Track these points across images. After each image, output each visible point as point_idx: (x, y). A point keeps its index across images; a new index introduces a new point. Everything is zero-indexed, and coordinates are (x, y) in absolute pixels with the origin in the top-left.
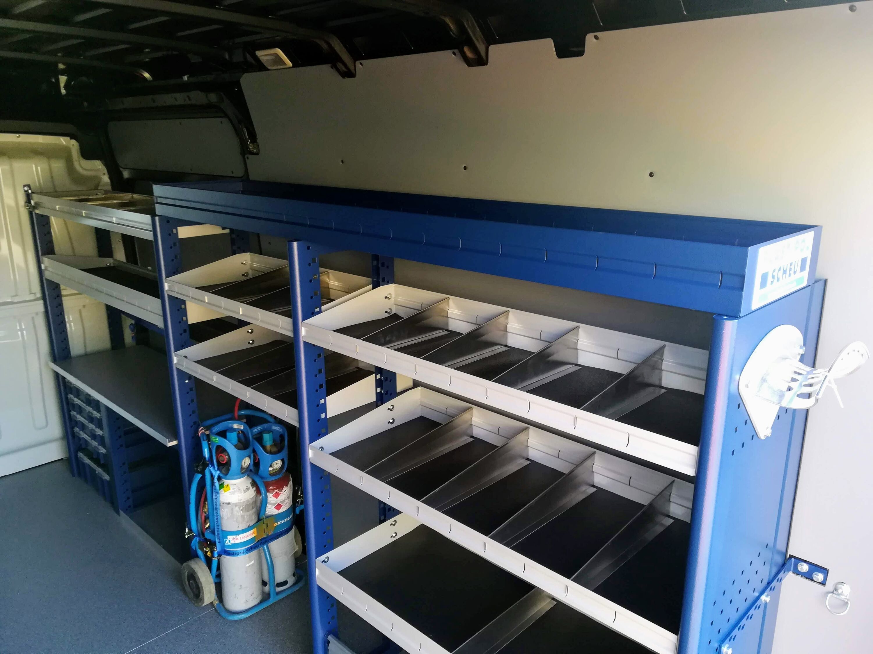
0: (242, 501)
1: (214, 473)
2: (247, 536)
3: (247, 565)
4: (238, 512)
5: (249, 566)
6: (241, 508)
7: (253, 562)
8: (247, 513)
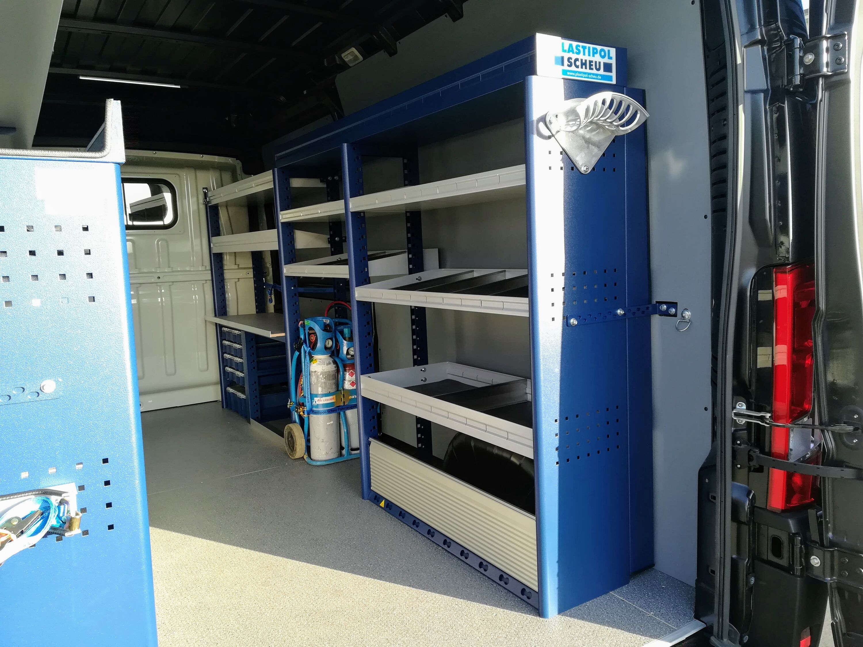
0: (325, 371)
1: (306, 348)
2: (328, 400)
3: (328, 424)
4: (322, 379)
5: (329, 425)
6: (324, 377)
7: (332, 422)
8: (329, 381)
